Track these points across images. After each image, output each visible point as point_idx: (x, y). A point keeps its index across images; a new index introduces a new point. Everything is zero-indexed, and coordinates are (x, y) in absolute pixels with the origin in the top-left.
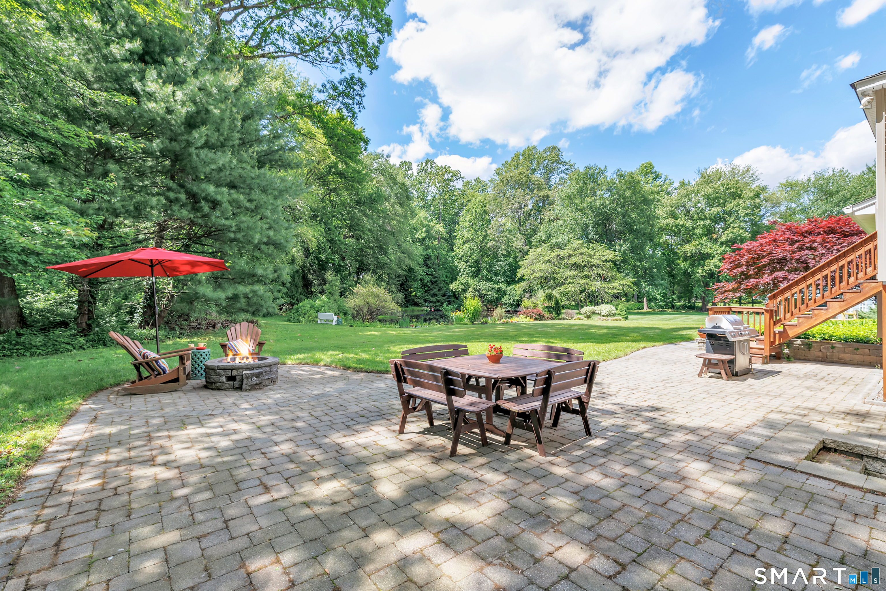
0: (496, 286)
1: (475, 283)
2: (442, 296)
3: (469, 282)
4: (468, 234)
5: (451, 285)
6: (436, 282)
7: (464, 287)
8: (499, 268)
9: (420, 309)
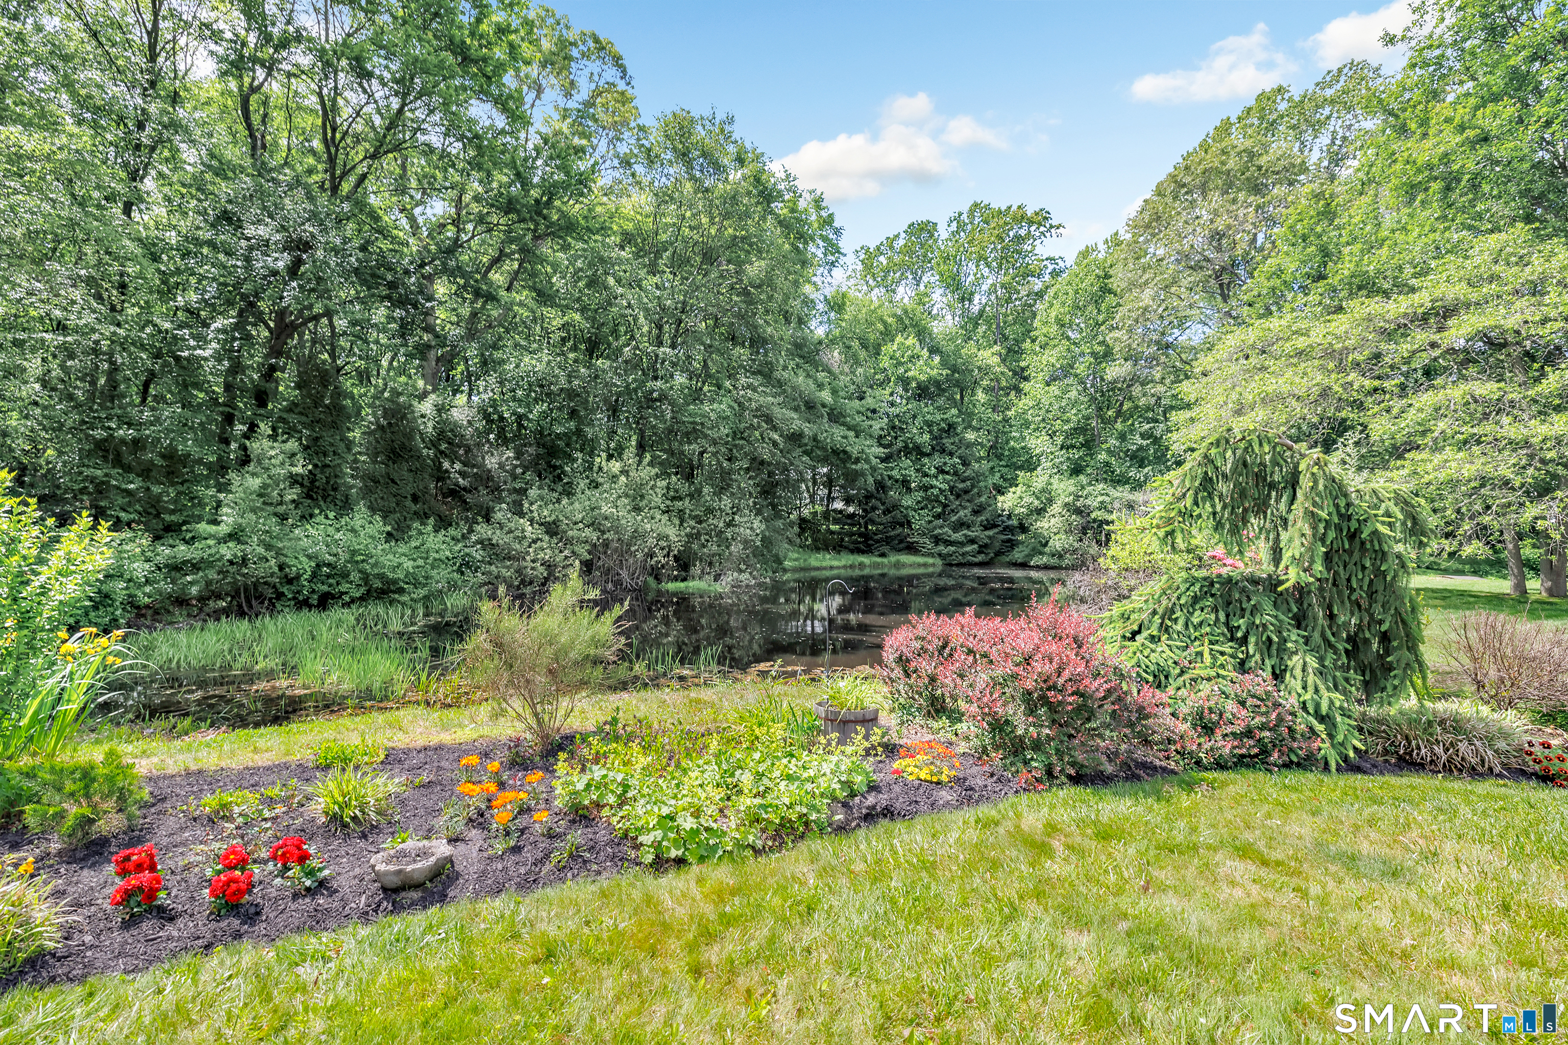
1: (1073, 490)
2: (986, 528)
3: (1055, 487)
4: (1052, 357)
5: (1000, 498)
6: (966, 492)
7: (1036, 503)
8: (1145, 443)
9: (920, 560)
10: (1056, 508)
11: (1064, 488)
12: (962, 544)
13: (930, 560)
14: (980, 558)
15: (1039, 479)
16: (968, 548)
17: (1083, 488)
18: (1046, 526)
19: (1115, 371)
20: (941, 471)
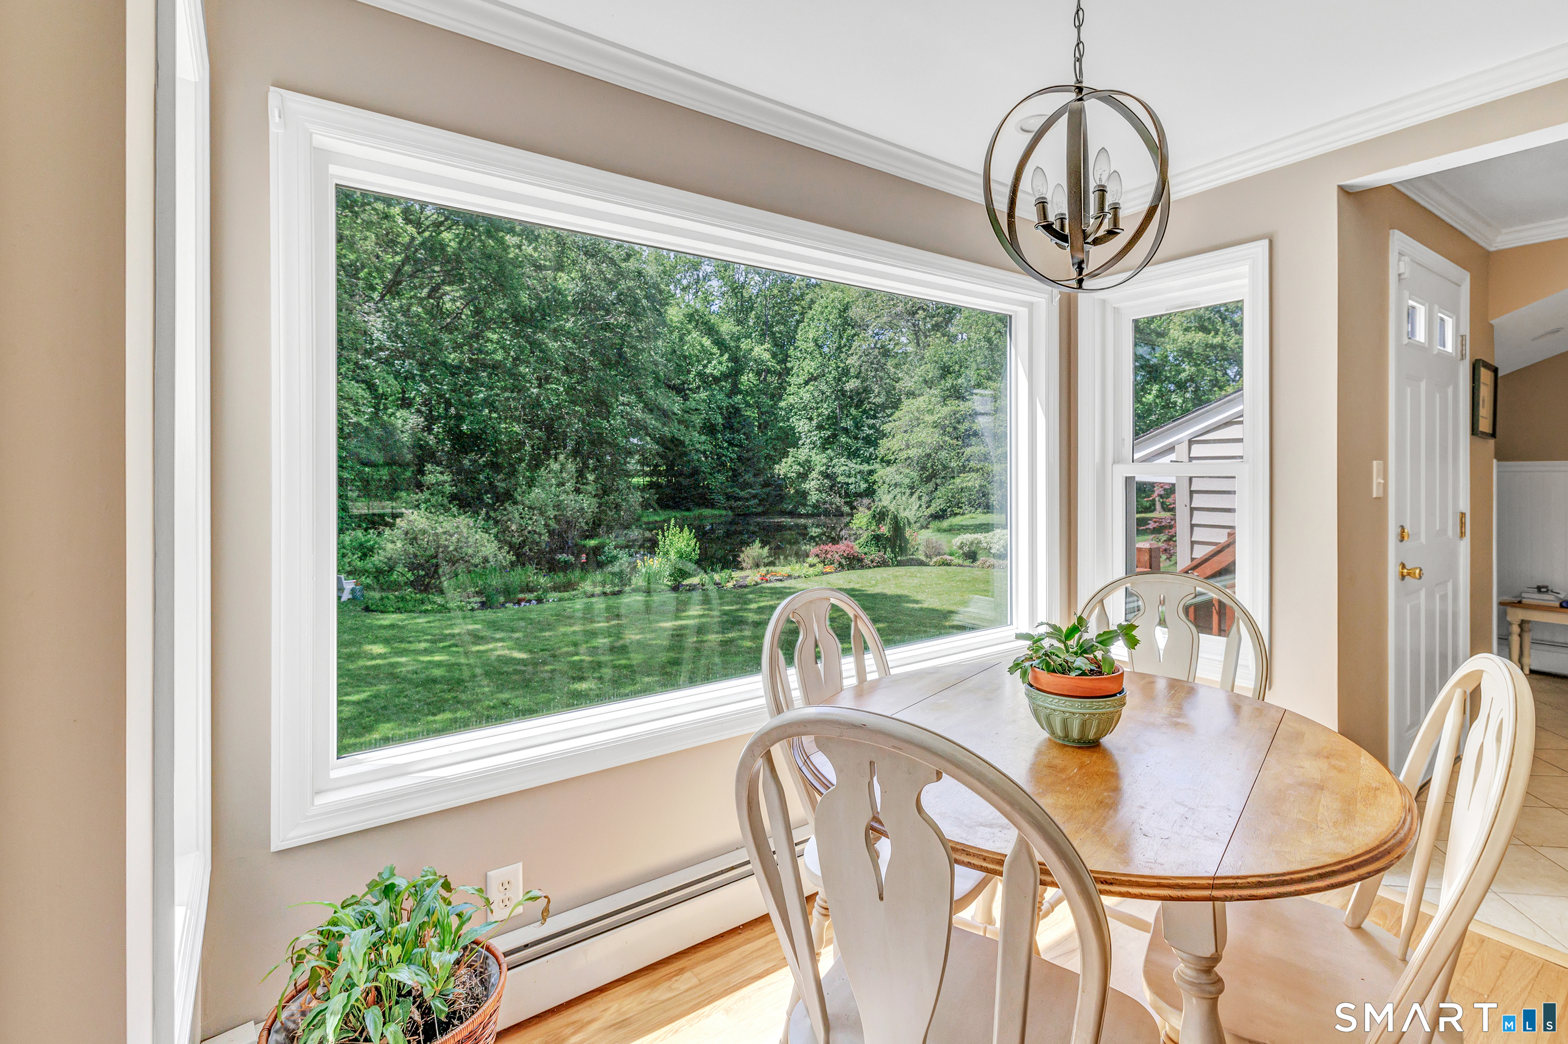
0: (866, 467)
1: (825, 461)
2: (763, 486)
3: (813, 459)
4: (810, 366)
5: (777, 466)
6: (749, 460)
7: (802, 470)
8: (871, 432)
9: (716, 512)
10: (814, 475)
11: (819, 460)
12: (747, 500)
13: (724, 512)
14: (760, 509)
15: (803, 453)
16: (752, 502)
17: (831, 460)
18: (808, 487)
19: (852, 385)
20: (731, 444)
